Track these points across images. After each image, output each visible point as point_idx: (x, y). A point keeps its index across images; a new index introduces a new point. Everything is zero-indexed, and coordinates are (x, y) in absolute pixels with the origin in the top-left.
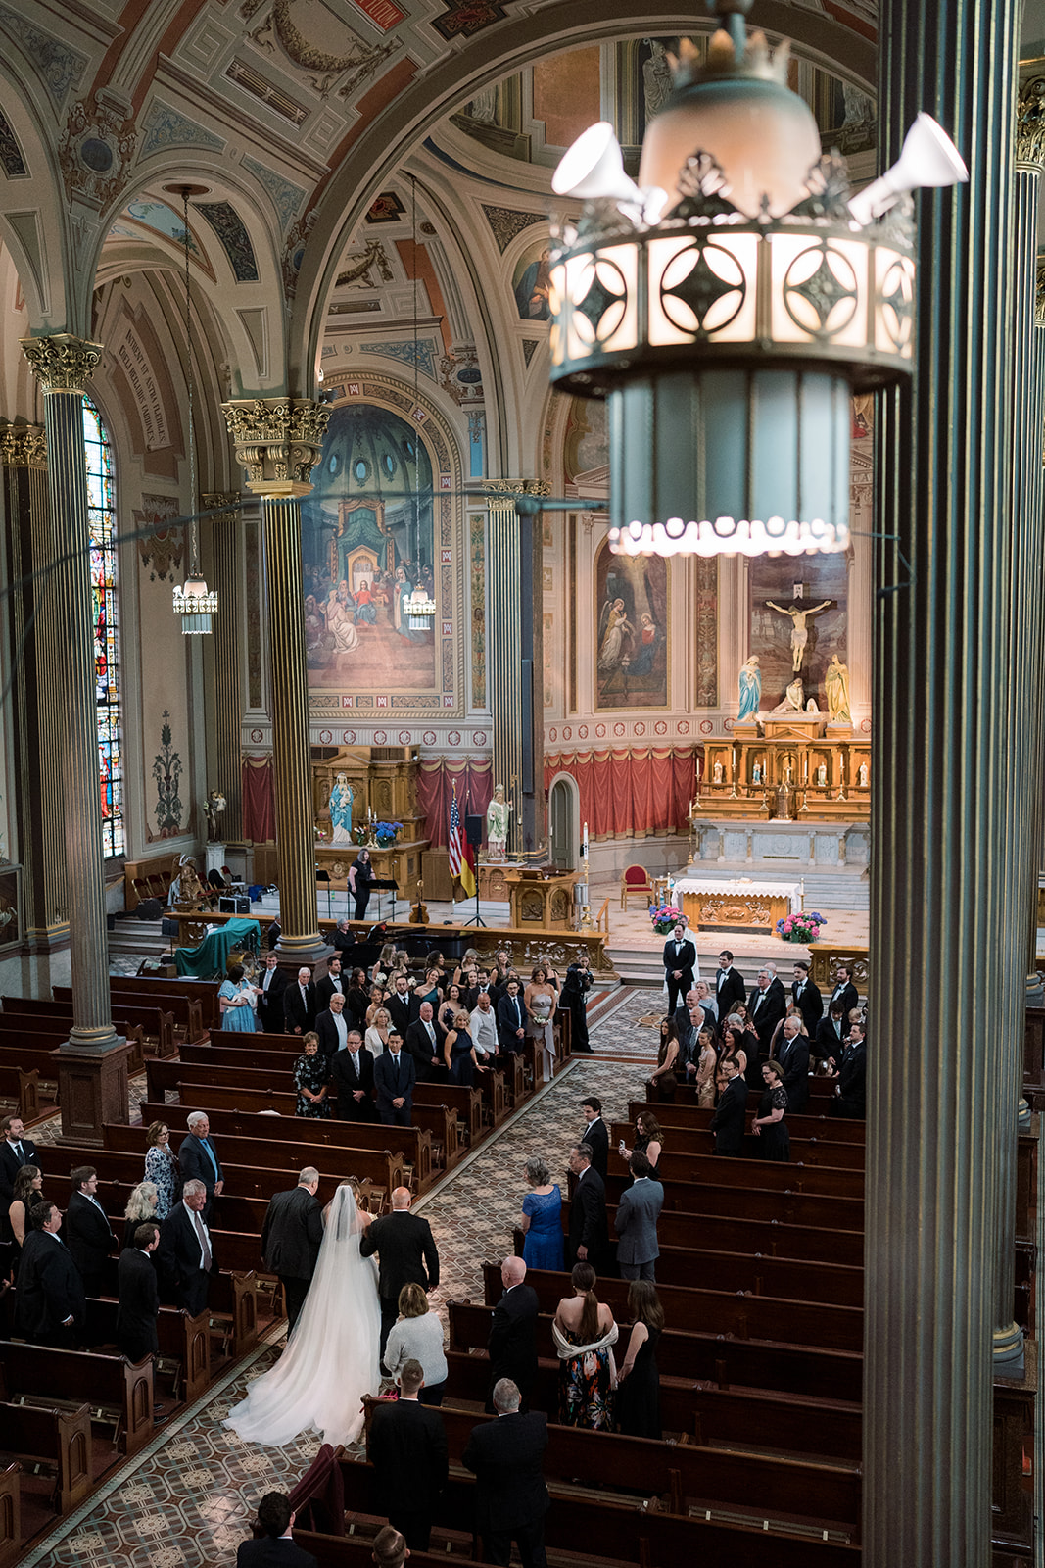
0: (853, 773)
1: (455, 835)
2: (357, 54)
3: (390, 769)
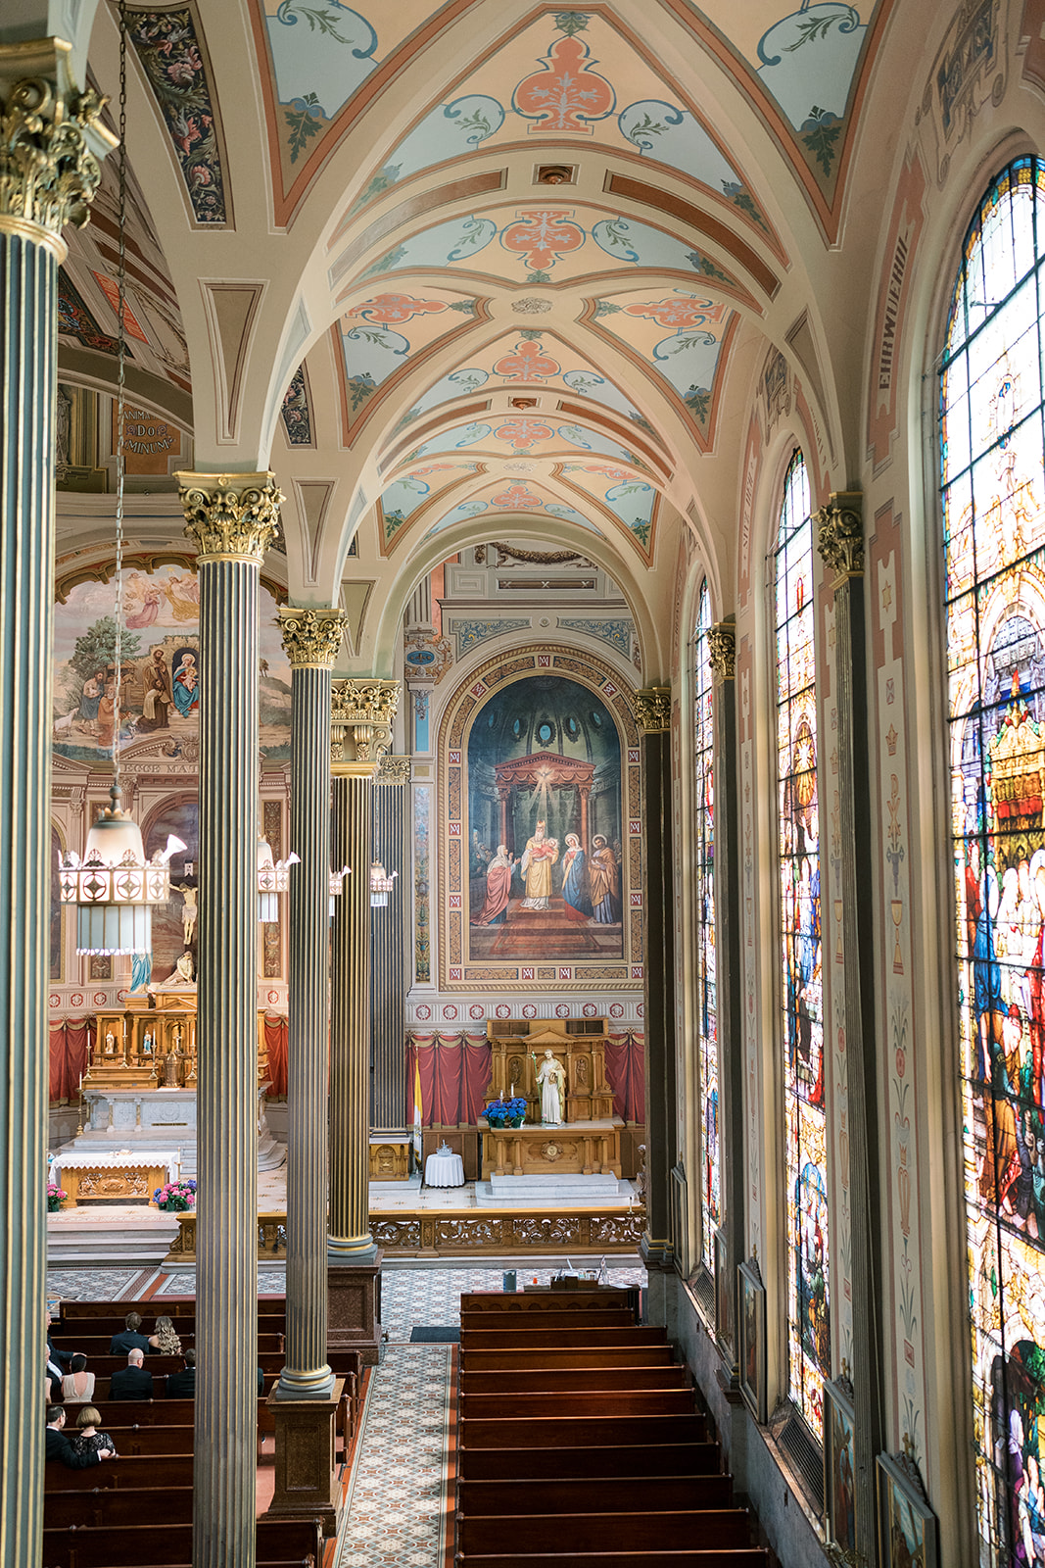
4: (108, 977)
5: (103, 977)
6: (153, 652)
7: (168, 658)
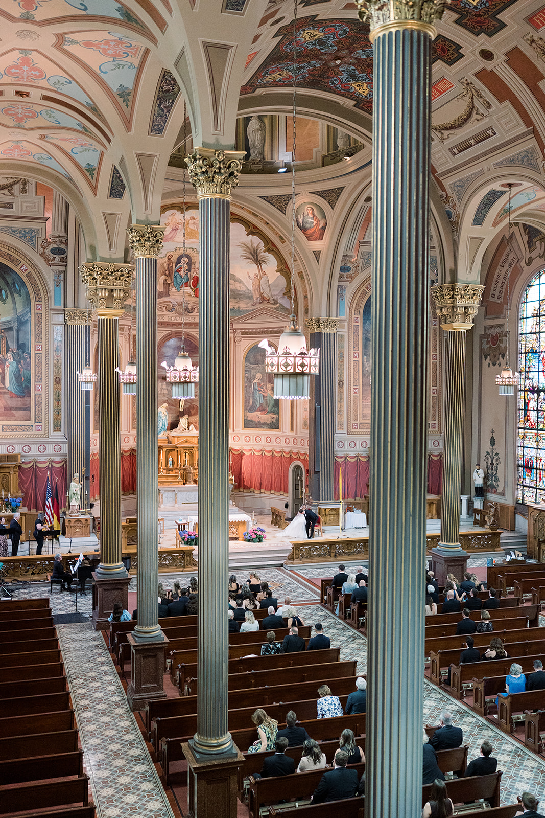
1: (49, 502)
3: (9, 467)
6: (168, 255)
7: (174, 259)
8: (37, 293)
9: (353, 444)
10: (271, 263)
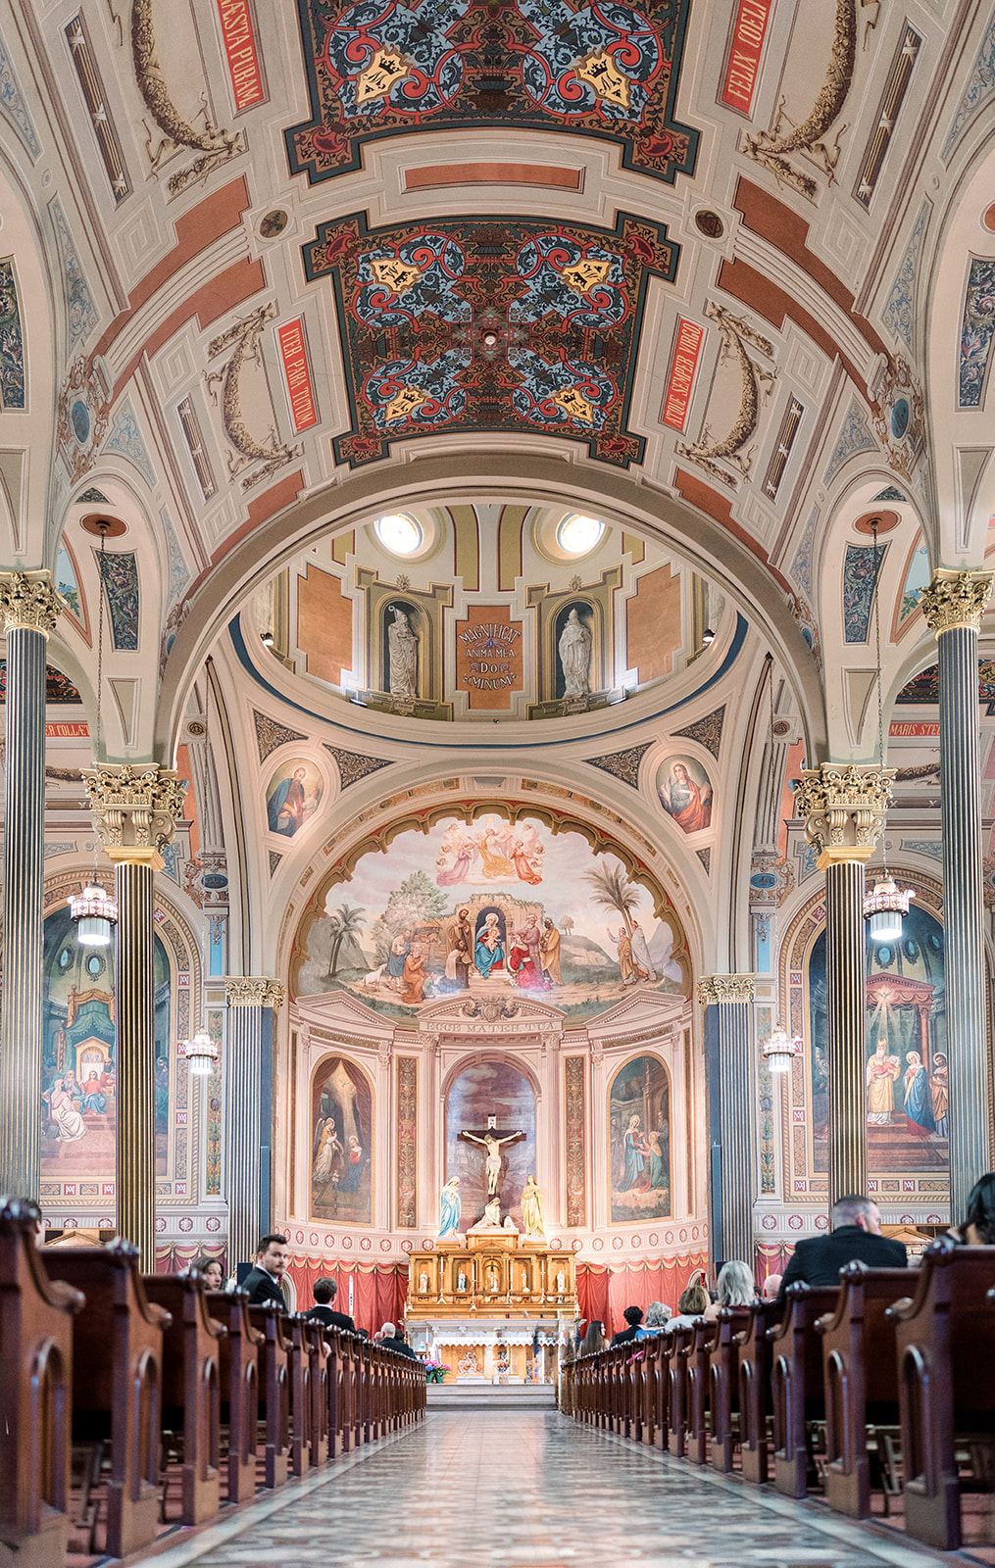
0: (551, 1280)
2: (268, 447)
4: (414, 1226)
5: (409, 1226)
6: (458, 911)
7: (472, 918)
8: (181, 957)
9: (796, 1221)
10: (644, 900)
